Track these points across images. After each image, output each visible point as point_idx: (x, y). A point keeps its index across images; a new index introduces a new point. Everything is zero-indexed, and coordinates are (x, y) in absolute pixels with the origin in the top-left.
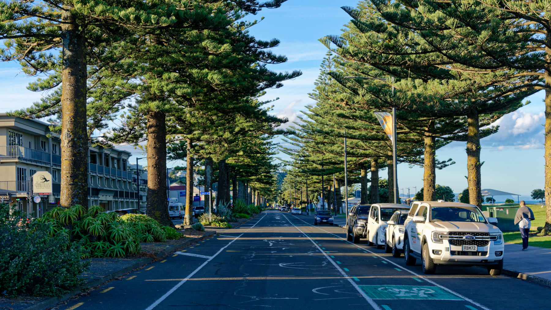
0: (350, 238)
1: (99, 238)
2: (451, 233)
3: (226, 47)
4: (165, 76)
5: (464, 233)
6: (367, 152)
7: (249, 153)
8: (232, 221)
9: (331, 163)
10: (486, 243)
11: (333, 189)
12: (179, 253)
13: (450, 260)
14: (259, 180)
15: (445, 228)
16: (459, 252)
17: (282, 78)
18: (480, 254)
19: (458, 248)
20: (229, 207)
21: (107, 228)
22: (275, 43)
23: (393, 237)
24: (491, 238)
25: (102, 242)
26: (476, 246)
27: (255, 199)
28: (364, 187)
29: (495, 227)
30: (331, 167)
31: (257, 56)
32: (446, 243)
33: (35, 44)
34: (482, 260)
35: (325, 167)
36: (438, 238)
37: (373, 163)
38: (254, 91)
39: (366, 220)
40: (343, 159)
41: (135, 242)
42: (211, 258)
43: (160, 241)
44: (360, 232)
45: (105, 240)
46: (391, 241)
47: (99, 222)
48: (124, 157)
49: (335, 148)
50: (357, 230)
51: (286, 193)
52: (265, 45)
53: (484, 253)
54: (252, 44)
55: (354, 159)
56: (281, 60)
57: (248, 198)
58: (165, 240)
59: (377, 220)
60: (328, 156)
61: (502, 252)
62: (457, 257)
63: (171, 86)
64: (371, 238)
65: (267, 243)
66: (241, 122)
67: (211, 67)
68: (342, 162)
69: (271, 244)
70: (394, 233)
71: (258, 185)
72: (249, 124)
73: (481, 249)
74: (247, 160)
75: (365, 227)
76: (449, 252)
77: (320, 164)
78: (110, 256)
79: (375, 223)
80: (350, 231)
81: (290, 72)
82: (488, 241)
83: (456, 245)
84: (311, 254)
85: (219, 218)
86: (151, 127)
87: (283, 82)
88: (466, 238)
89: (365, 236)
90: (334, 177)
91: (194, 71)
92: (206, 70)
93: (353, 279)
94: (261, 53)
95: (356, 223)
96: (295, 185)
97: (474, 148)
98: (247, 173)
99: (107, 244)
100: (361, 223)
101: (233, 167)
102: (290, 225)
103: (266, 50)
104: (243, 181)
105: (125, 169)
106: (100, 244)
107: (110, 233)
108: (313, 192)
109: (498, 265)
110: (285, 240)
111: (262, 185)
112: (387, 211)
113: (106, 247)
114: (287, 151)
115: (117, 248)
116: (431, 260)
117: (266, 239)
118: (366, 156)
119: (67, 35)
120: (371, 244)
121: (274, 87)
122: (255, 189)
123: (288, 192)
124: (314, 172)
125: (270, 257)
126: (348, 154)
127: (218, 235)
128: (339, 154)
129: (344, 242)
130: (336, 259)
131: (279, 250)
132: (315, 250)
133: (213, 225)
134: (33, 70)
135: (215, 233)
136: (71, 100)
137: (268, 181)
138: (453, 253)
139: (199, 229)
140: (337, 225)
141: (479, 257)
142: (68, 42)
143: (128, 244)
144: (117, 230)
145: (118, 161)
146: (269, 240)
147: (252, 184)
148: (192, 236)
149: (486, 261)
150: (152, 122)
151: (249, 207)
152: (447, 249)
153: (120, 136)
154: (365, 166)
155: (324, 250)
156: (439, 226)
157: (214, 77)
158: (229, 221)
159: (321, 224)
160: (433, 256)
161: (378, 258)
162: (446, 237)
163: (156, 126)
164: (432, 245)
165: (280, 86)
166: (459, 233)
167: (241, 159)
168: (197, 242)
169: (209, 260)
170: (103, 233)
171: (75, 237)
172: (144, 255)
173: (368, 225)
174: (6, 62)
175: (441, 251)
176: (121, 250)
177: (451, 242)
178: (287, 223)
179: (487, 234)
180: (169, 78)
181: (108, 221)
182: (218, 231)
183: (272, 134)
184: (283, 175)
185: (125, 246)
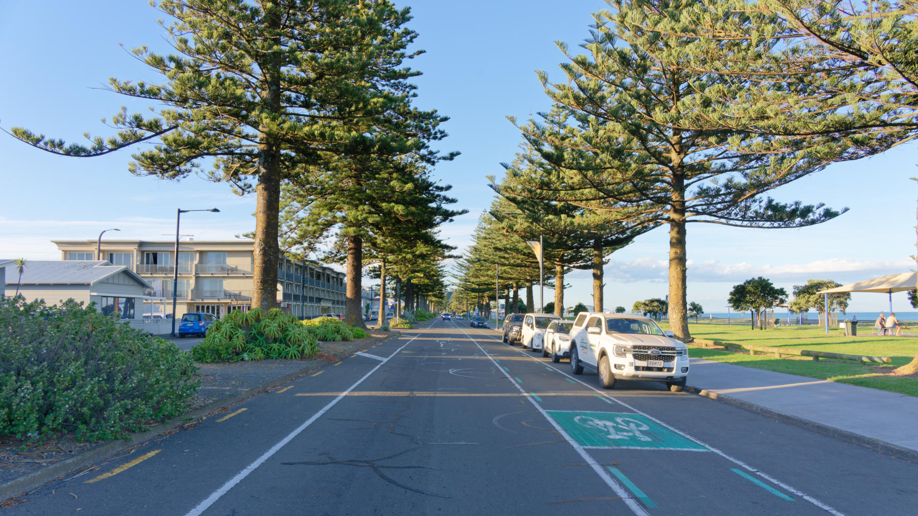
0: (506, 341)
1: (275, 340)
2: (635, 347)
3: (410, 186)
4: (361, 207)
5: (649, 348)
6: (512, 276)
7: (428, 276)
8: (415, 323)
9: (485, 284)
10: (671, 358)
11: (484, 303)
12: (359, 353)
13: (634, 376)
14: (435, 296)
15: (628, 341)
16: (643, 367)
17: (453, 214)
18: (665, 370)
19: (643, 363)
20: (413, 313)
21: (284, 330)
22: (449, 188)
23: (553, 343)
24: (678, 353)
25: (277, 344)
26: (662, 362)
27: (432, 308)
28: (507, 302)
29: (679, 342)
30: (485, 287)
31: (434, 198)
32: (630, 357)
33: (238, 165)
34: (668, 377)
35: (481, 287)
36: (621, 351)
37: (515, 285)
38: (432, 225)
39: (521, 327)
40: (496, 281)
41: (311, 345)
42: (385, 360)
43: (347, 340)
44: (515, 336)
45: (281, 342)
46: (550, 347)
47: (276, 325)
48: (341, 277)
49: (489, 273)
50: (512, 334)
51: (453, 305)
52: (441, 189)
53: (670, 369)
54: (431, 188)
55: (502, 281)
56: (453, 201)
57: (426, 307)
58: (352, 339)
59: (532, 327)
60: (483, 279)
61: (687, 368)
62: (641, 373)
63: (364, 215)
64: (526, 342)
65: (438, 344)
66: (421, 248)
67: (397, 202)
68: (494, 284)
69: (442, 345)
70: (553, 340)
71: (434, 299)
72: (427, 249)
73: (668, 364)
74: (426, 281)
75: (519, 332)
76: (633, 367)
77: (478, 285)
78: (285, 357)
79: (531, 330)
80: (506, 335)
81: (460, 210)
82: (674, 357)
83: (640, 360)
84: (477, 357)
85: (404, 321)
86: (350, 249)
87: (454, 218)
88: (652, 352)
89: (520, 340)
90: (486, 294)
91: (384, 204)
92: (393, 204)
93: (532, 397)
94: (439, 196)
95: (511, 328)
96: (459, 300)
97: (599, 273)
98: (426, 290)
99: (283, 346)
100: (516, 329)
101: (416, 285)
102: (456, 327)
103: (443, 193)
104: (424, 296)
105: (341, 285)
106: (275, 346)
107: (287, 336)
108: (471, 304)
109: (681, 383)
110: (454, 341)
111: (437, 299)
112: (541, 320)
113: (281, 349)
114: (454, 276)
115: (293, 350)
116: (612, 375)
117: (437, 339)
118: (511, 279)
119: (263, 155)
120: (525, 347)
121: (448, 221)
122: (432, 302)
123: (454, 304)
124: (473, 290)
125: (440, 360)
126: (500, 278)
127: (400, 334)
128: (491, 277)
129: (500, 344)
130: (502, 363)
131: (449, 352)
132: (480, 353)
133: (399, 326)
134: (240, 190)
135: (399, 333)
136: (264, 212)
137: (441, 296)
138: (637, 368)
139: (385, 329)
140: (489, 328)
141: (665, 374)
142: (262, 161)
143: (304, 347)
144: (293, 332)
145: (337, 279)
146: (440, 341)
147: (430, 298)
148: (379, 336)
149: (671, 377)
150: (352, 245)
151: (427, 313)
152: (631, 364)
153: (329, 258)
154: (508, 287)
155: (488, 353)
156: (621, 339)
157: (399, 209)
158: (412, 324)
159: (478, 327)
160: (614, 371)
161: (540, 363)
162: (629, 351)
163: (354, 249)
164: (613, 359)
165: (451, 220)
166: (644, 347)
167: (422, 280)
168: (381, 341)
169: (382, 364)
170: (280, 335)
171: (252, 339)
172: (321, 356)
173: (523, 331)
174: (217, 183)
175: (624, 366)
176: (296, 352)
177: (636, 357)
178: (454, 326)
179: (673, 349)
180: (364, 210)
181: (285, 324)
182: (402, 331)
183: (444, 257)
184: (450, 293)
185: (301, 348)
